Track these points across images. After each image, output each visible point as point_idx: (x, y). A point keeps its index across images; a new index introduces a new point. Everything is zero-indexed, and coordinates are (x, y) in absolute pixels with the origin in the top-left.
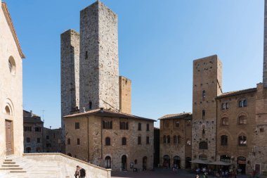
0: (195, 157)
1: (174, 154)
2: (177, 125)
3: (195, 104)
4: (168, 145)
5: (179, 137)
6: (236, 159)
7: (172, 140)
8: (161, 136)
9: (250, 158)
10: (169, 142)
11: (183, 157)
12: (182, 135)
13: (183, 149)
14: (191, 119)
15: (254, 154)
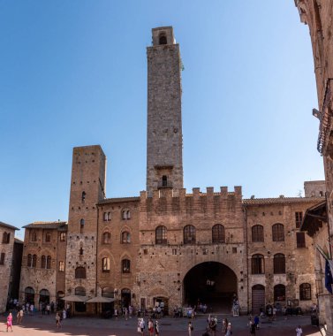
0: (70, 290)
1: (41, 286)
2: (48, 239)
3: (72, 209)
4: (32, 271)
5: (49, 258)
6: (120, 293)
7: (39, 262)
8: (25, 254)
9: (135, 290)
10: (34, 265)
11: (52, 291)
12: (53, 255)
13: (53, 278)
14: (66, 232)
15: (139, 284)
